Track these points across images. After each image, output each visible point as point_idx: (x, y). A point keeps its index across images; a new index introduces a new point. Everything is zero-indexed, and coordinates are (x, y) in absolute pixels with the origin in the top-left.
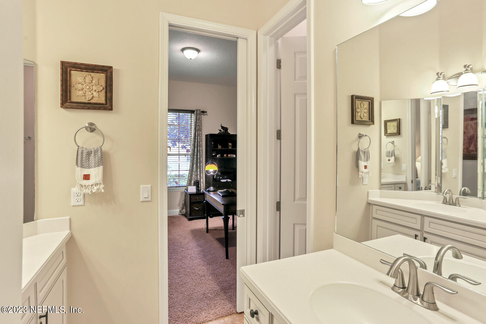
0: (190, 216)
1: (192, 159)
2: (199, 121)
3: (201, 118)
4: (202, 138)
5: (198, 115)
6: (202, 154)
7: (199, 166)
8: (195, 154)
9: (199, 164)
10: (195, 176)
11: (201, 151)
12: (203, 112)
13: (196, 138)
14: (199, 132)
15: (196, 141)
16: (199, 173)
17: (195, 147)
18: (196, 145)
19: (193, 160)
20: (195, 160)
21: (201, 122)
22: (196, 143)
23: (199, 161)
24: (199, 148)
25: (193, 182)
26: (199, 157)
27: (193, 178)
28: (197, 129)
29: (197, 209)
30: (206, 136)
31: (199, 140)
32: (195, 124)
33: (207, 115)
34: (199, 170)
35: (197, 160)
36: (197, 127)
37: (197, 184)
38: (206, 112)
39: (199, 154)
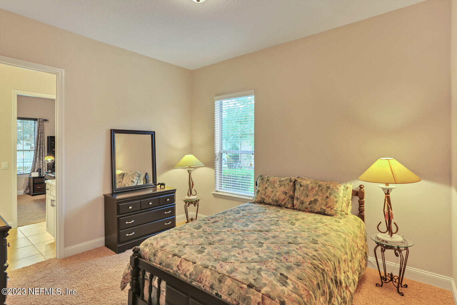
0: (33, 193)
1: (35, 153)
2: (41, 126)
3: (43, 125)
4: (44, 139)
5: (40, 122)
6: (44, 150)
7: (42, 159)
8: (38, 150)
9: (41, 157)
10: (38, 165)
11: (43, 148)
12: (45, 120)
13: (39, 138)
14: (41, 134)
15: (39, 140)
16: (41, 163)
17: (38, 145)
18: (39, 144)
19: (37, 154)
20: (38, 154)
21: (44, 128)
22: (39, 142)
23: (41, 155)
24: (41, 146)
25: (36, 170)
26: (41, 152)
27: (36, 167)
28: (40, 132)
29: (39, 188)
30: (48, 137)
31: (41, 140)
32: (38, 128)
33: (49, 122)
34: (41, 161)
35: (40, 154)
36: (40, 131)
37: (39, 171)
38: (48, 120)
39: (41, 150)
